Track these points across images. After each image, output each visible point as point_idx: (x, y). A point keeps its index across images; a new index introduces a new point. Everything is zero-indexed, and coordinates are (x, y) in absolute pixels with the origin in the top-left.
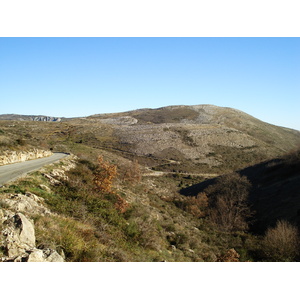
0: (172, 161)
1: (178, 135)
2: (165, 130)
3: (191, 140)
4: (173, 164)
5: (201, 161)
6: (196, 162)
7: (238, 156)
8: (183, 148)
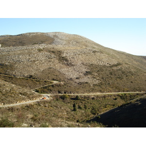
0: (55, 82)
1: (53, 55)
2: (40, 50)
3: (66, 60)
4: (56, 85)
5: (82, 80)
6: (77, 81)
7: (111, 74)
8: (61, 68)
